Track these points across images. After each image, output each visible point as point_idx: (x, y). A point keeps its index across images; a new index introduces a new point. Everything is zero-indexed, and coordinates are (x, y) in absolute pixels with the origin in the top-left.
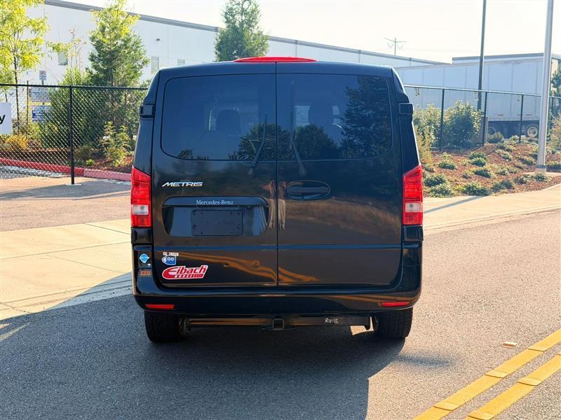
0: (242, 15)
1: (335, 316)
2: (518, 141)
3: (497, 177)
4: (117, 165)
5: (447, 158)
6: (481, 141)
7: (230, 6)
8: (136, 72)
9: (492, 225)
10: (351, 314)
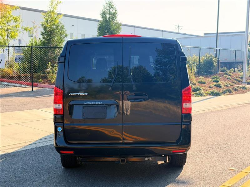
0: (109, 15)
1: (150, 156)
2: (234, 71)
3: (224, 87)
4: (53, 82)
5: (202, 79)
6: (217, 71)
7: (104, 10)
8: (62, 40)
9: (223, 110)
10: (158, 156)
